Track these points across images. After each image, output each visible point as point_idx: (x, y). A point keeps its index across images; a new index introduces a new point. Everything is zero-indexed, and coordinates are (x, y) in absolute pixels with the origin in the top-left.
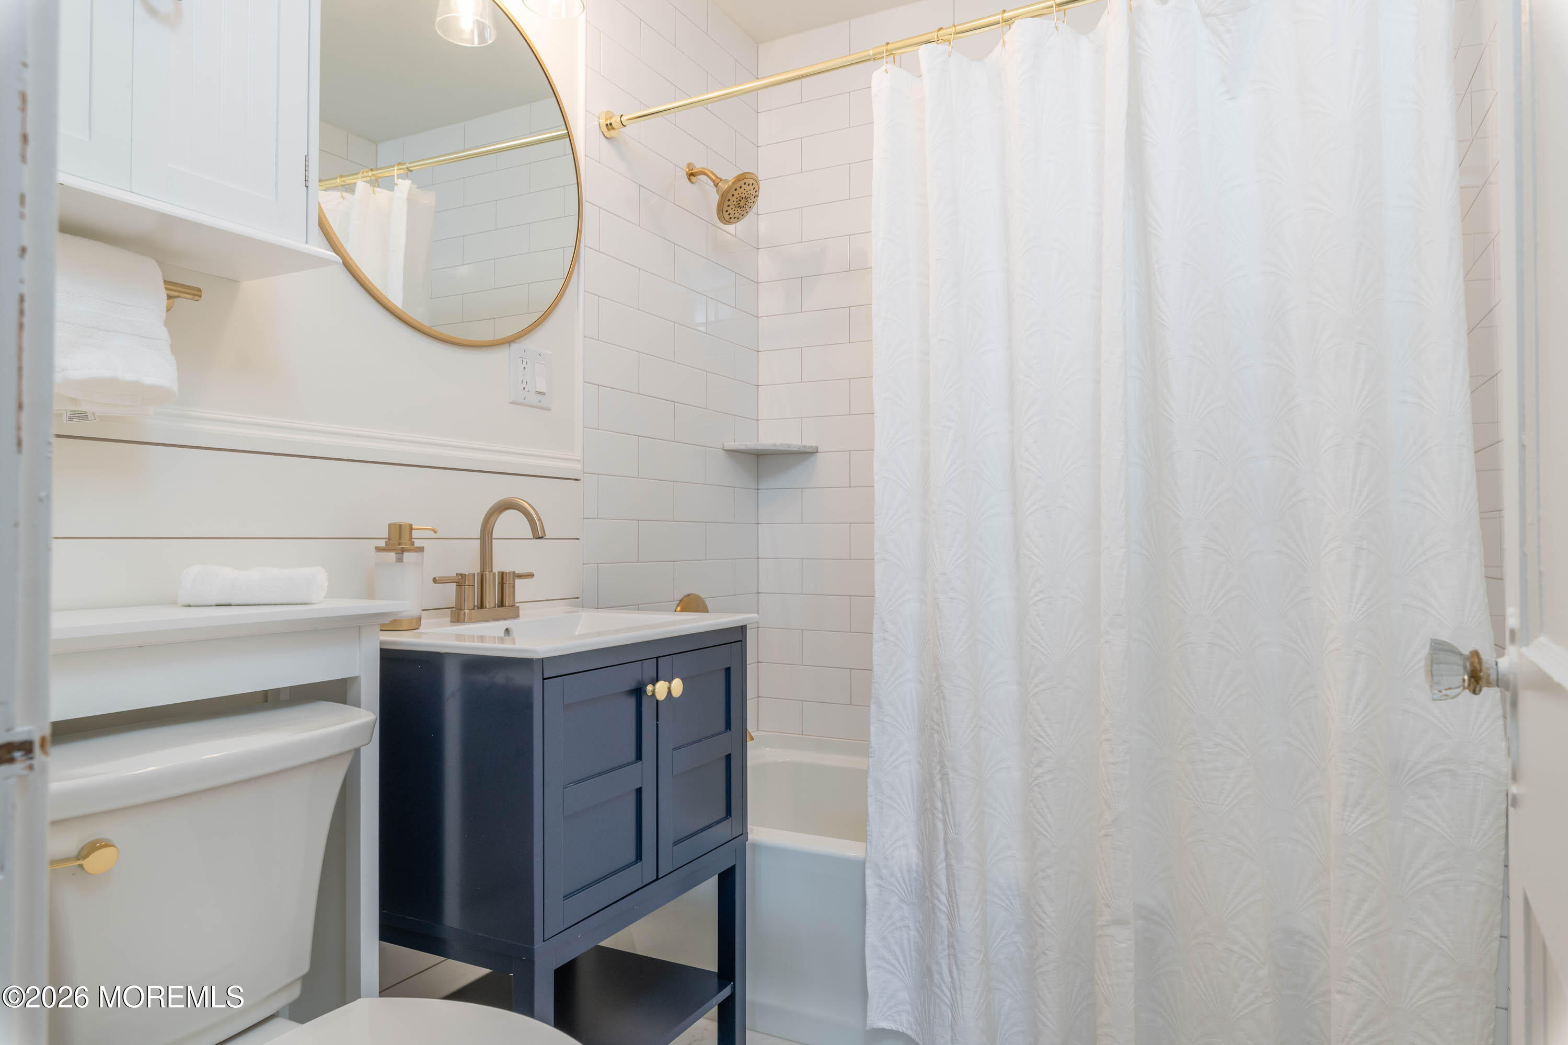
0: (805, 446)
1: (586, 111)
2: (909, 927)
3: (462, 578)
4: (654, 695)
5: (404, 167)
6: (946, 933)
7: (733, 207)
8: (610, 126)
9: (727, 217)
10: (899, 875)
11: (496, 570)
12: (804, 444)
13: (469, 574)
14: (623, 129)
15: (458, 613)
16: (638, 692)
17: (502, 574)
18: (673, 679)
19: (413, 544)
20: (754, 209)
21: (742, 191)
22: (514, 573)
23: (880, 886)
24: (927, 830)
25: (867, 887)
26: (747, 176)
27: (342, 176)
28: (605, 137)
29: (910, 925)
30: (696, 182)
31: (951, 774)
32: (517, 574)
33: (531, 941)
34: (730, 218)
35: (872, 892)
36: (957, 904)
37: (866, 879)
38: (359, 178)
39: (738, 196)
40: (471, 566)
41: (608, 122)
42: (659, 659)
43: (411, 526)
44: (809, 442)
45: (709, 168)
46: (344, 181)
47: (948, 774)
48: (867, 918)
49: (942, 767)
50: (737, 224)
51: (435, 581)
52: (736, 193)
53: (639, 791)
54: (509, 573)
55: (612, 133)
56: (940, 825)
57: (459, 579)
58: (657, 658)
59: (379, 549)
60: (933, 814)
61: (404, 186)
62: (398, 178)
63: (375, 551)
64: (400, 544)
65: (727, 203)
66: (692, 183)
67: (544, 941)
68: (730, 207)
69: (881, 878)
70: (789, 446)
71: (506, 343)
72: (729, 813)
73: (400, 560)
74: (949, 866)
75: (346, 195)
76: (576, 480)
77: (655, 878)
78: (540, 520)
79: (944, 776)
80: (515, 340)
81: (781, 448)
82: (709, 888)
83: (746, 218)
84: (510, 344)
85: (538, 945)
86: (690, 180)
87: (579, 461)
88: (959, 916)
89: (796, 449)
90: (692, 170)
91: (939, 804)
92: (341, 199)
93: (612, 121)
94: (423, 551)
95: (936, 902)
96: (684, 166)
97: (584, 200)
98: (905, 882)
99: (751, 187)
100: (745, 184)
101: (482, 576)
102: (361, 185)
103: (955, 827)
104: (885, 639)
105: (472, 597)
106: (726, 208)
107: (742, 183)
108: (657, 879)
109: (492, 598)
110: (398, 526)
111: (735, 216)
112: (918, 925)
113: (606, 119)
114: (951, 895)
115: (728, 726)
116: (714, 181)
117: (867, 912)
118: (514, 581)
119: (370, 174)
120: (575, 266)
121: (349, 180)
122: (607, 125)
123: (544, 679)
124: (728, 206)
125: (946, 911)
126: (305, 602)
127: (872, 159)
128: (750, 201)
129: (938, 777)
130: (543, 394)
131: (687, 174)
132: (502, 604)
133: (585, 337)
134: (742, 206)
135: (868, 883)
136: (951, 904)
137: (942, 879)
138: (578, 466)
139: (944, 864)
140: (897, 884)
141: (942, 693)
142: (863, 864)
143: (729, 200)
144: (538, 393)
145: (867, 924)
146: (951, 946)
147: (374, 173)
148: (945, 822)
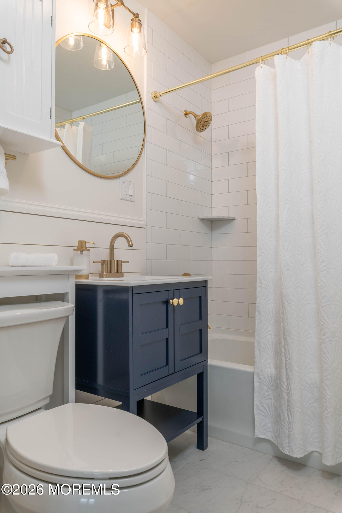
0: (230, 217)
1: (147, 91)
2: (271, 399)
3: (103, 262)
4: (173, 304)
5: (82, 117)
6: (286, 400)
7: (202, 125)
8: (156, 97)
9: (200, 129)
10: (267, 378)
11: (116, 258)
12: (230, 216)
13: (106, 260)
14: (161, 98)
15: (102, 275)
16: (167, 303)
17: (117, 261)
18: (180, 298)
19: (86, 248)
20: (210, 127)
21: (205, 119)
22: (122, 260)
23: (259, 382)
24: (278, 361)
25: (255, 382)
26: (207, 113)
27: (60, 122)
28: (154, 101)
29: (272, 398)
30: (188, 117)
31: (288, 338)
32: (123, 261)
33: (128, 389)
34: (201, 130)
35: (256, 385)
36: (291, 389)
37: (254, 379)
38: (66, 123)
39: (204, 121)
40: (106, 257)
41: (155, 95)
42: (175, 291)
43: (86, 241)
44: (231, 215)
45: (193, 111)
46: (61, 124)
47: (287, 338)
48: (255, 394)
49: (284, 335)
50: (203, 132)
51: (94, 262)
52: (203, 120)
53: (167, 339)
54: (120, 260)
55: (157, 99)
56: (284, 358)
57: (102, 262)
58: (174, 290)
59: (74, 250)
60: (281, 354)
61: (82, 124)
62: (80, 122)
63: (73, 250)
64: (82, 248)
65: (200, 124)
66: (186, 117)
67: (133, 390)
68: (201, 126)
69: (260, 379)
70: (224, 217)
71: (119, 177)
72: (201, 351)
73: (82, 254)
74: (287, 374)
75: (62, 129)
76: (144, 228)
77: (173, 372)
78: (131, 240)
79: (285, 339)
80: (122, 176)
81: (221, 218)
82: (193, 380)
83: (207, 130)
84: (120, 178)
85: (131, 391)
86: (185, 116)
87: (145, 221)
88: (291, 394)
89: (227, 218)
90: (186, 112)
91: (283, 350)
92: (60, 131)
93: (157, 95)
94: (90, 251)
95: (282, 388)
96: (183, 111)
97: (146, 124)
98: (270, 381)
99: (209, 117)
100: (206, 116)
101: (110, 261)
102: (67, 125)
103: (290, 358)
104: (261, 287)
105: (107, 268)
106: (199, 126)
107: (205, 116)
108: (174, 373)
109: (114, 269)
110: (81, 242)
111: (203, 129)
112: (275, 398)
113: (154, 94)
114: (288, 385)
115: (201, 319)
116: (194, 116)
117: (255, 392)
118: (122, 264)
119: (70, 121)
120: (143, 149)
121: (63, 124)
122: (155, 96)
123: (133, 294)
124: (200, 125)
125: (286, 391)
126: (50, 265)
127: (255, 105)
128: (208, 123)
129: (283, 339)
130: (132, 196)
131: (184, 114)
132: (117, 272)
133: (147, 175)
134: (205, 125)
135: (255, 381)
136: (288, 389)
137: (285, 380)
138: (145, 223)
139: (285, 373)
140: (266, 382)
141: (284, 306)
142: (253, 374)
143: (200, 123)
144: (130, 195)
145: (255, 397)
146: (288, 405)
147: (72, 120)
148: (285, 357)
